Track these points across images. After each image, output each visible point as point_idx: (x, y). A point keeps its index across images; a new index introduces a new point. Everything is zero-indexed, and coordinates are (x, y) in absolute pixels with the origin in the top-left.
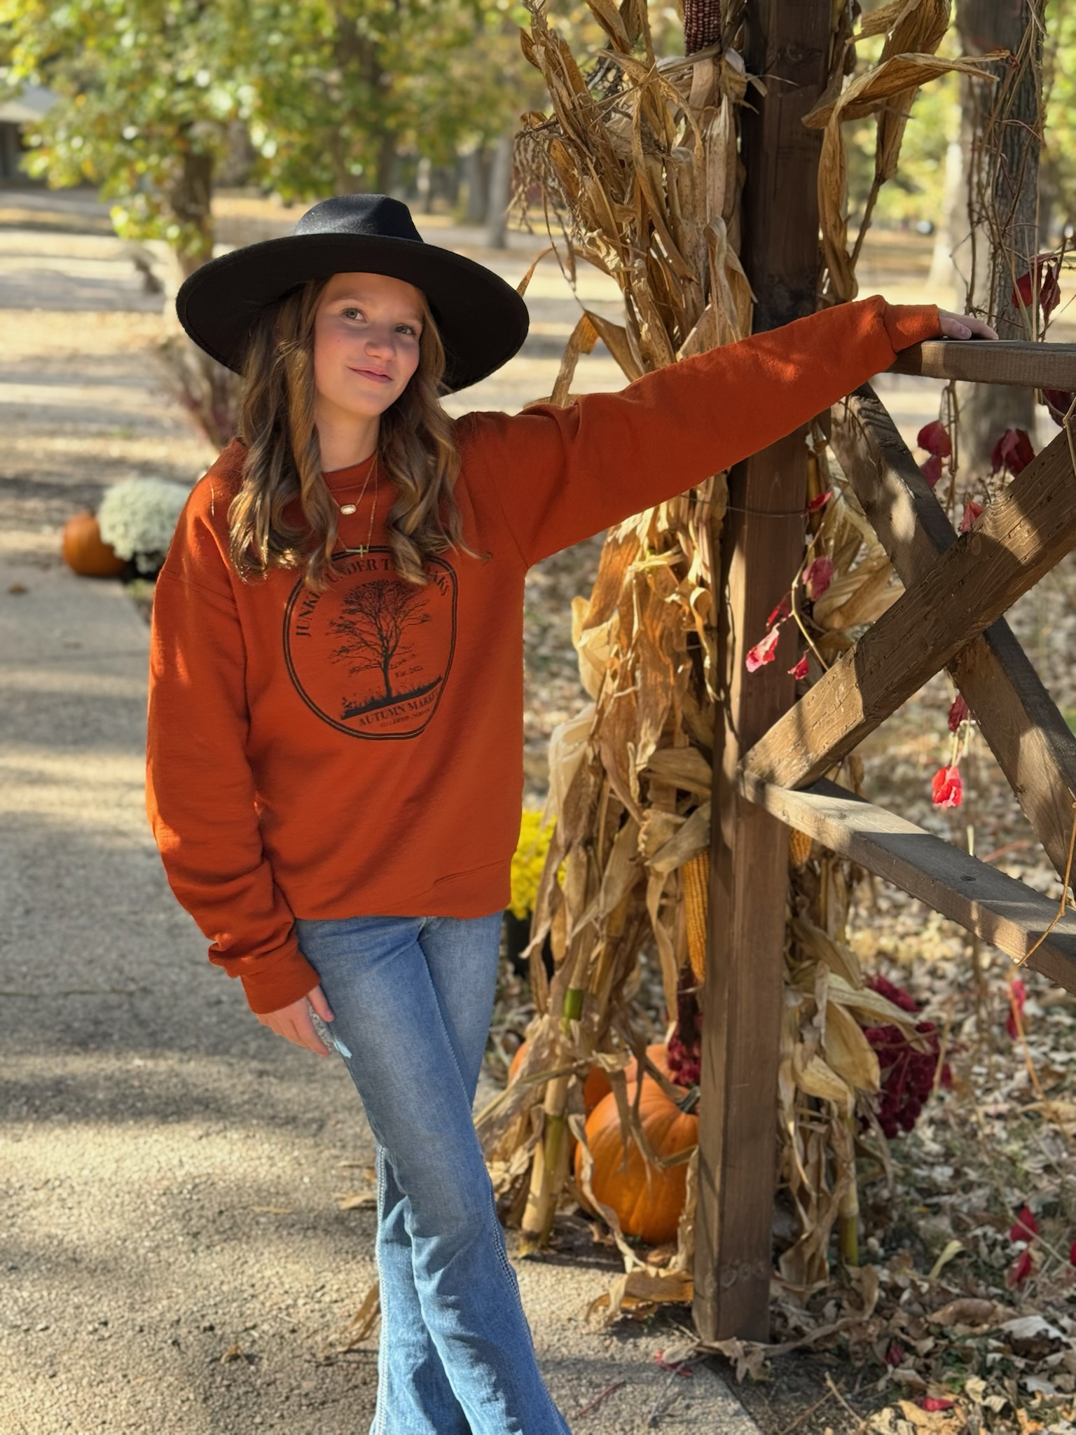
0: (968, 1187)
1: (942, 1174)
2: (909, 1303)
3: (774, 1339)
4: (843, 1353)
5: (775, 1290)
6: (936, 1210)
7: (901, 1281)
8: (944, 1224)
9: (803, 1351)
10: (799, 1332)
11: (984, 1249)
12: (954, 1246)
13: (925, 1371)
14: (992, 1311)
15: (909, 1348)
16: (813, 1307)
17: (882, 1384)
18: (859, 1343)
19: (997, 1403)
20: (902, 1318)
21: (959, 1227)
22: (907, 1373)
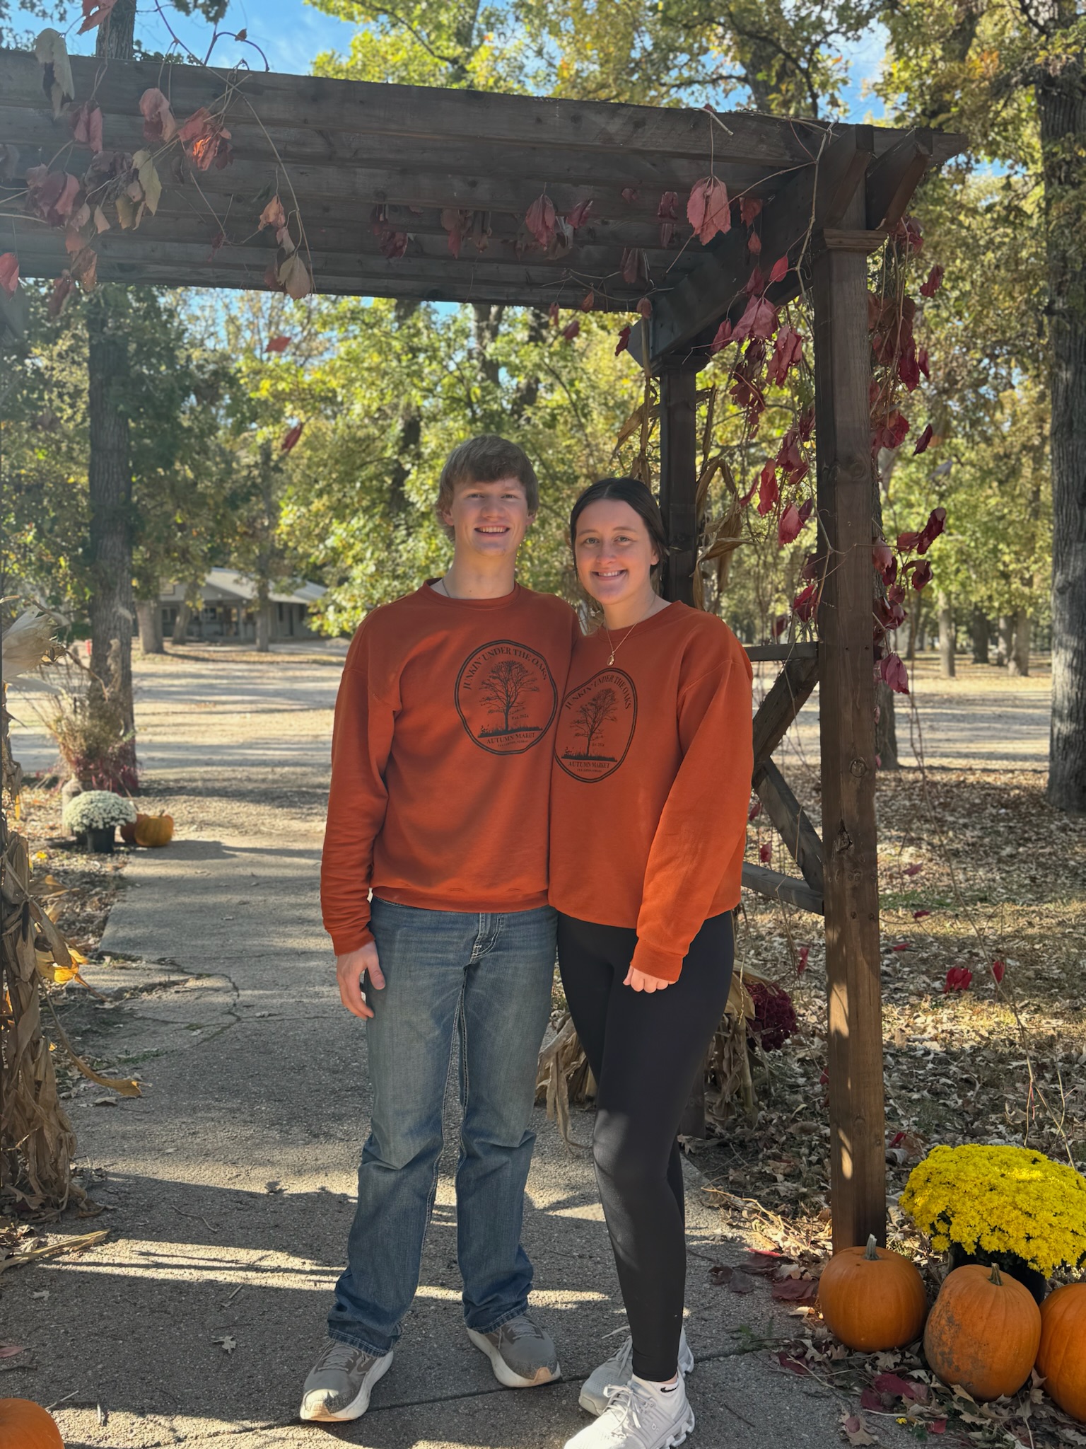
0: (813, 1085)
1: (801, 1081)
2: (776, 1126)
3: (709, 1137)
4: (742, 1145)
5: (708, 1119)
6: (796, 1092)
7: (773, 1116)
8: (800, 1098)
9: (723, 1145)
10: (721, 1136)
11: (818, 1107)
12: (804, 1105)
13: (782, 1149)
14: (818, 1128)
15: (776, 1142)
16: (730, 1129)
17: (760, 1156)
18: (750, 1141)
19: (814, 1158)
20: (772, 1130)
21: (806, 1099)
22: (775, 1150)
